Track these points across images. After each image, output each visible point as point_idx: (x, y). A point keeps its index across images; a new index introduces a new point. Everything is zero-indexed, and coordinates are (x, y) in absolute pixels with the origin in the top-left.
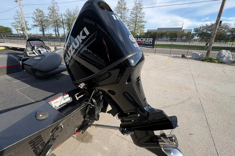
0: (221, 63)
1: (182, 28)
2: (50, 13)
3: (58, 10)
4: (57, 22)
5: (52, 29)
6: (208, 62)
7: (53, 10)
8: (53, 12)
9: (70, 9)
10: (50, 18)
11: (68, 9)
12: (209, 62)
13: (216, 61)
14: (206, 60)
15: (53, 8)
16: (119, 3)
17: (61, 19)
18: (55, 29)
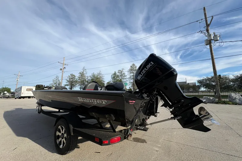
0: (236, 104)
1: (186, 82)
2: (80, 76)
3: (86, 74)
4: (83, 82)
5: (79, 87)
6: (222, 104)
7: (82, 74)
8: (82, 76)
9: (95, 73)
10: (79, 79)
11: (94, 73)
12: (224, 104)
13: (231, 103)
14: (219, 102)
15: (83, 73)
16: (131, 67)
17: (87, 80)
18: (81, 87)
